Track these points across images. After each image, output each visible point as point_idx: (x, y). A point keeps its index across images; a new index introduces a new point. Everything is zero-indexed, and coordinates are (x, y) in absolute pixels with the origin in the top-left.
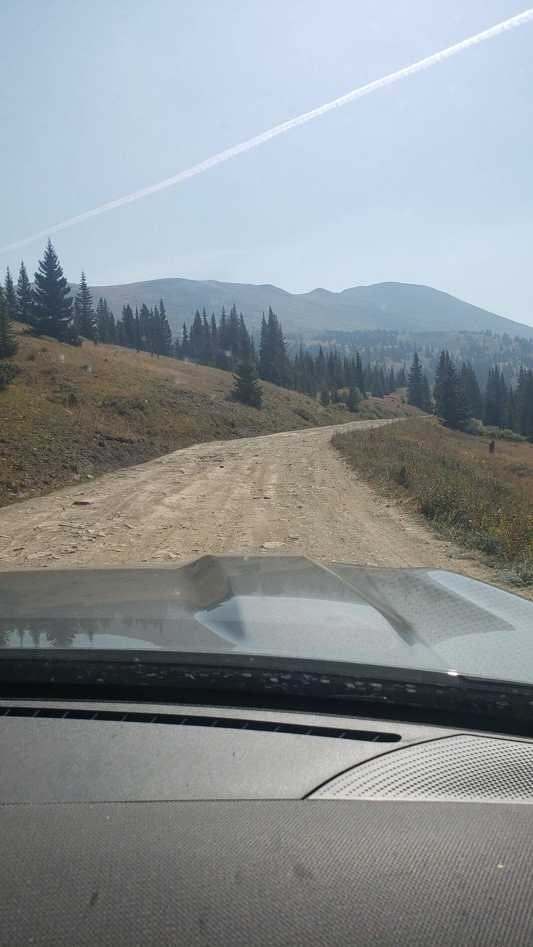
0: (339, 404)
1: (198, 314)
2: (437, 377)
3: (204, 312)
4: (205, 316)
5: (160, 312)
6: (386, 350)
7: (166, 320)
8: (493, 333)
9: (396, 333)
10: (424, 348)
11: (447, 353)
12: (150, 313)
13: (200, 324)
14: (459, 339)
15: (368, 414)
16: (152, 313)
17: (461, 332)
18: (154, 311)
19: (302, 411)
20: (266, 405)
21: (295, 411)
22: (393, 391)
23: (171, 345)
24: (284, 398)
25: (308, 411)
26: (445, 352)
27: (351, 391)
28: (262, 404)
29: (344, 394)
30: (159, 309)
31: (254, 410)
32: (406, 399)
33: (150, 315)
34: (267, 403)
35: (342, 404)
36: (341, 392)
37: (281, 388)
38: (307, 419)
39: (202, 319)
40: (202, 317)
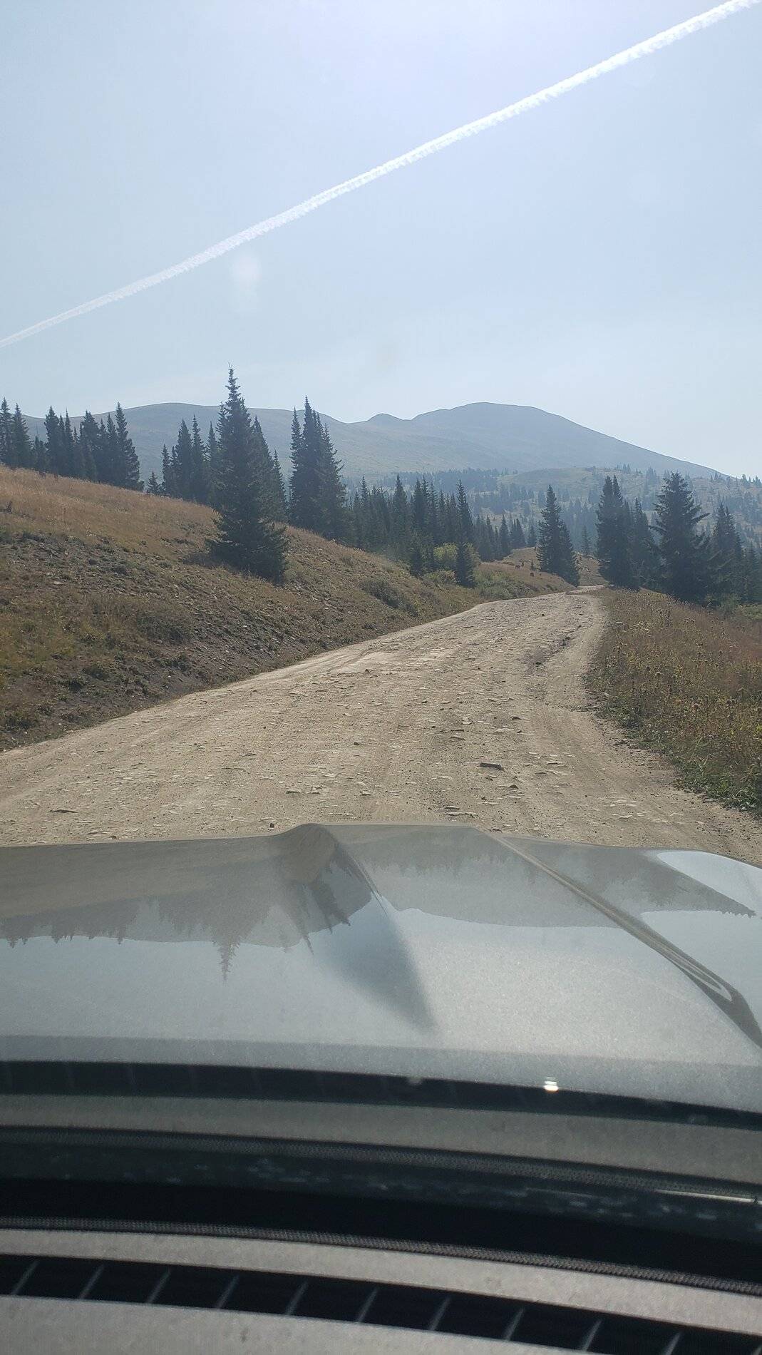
0: (442, 572)
1: (184, 427)
2: (600, 523)
3: (195, 425)
4: (196, 431)
5: (117, 426)
6: (482, 497)
7: (128, 438)
8: (633, 470)
9: (495, 472)
10: (536, 493)
11: (615, 481)
12: (100, 426)
13: (189, 445)
14: (584, 480)
15: (496, 590)
16: (103, 427)
17: (588, 470)
18: (106, 424)
19: (382, 585)
20: (298, 573)
21: (365, 587)
22: (508, 553)
23: (139, 481)
24: (341, 559)
25: (394, 585)
26: (612, 479)
27: (461, 550)
28: (286, 572)
29: (445, 556)
30: (115, 423)
31: (263, 587)
32: (537, 564)
33: (98, 431)
34: (301, 568)
35: (447, 573)
36: (440, 552)
37: (332, 543)
38: (393, 604)
39: (192, 437)
40: (191, 432)
